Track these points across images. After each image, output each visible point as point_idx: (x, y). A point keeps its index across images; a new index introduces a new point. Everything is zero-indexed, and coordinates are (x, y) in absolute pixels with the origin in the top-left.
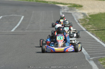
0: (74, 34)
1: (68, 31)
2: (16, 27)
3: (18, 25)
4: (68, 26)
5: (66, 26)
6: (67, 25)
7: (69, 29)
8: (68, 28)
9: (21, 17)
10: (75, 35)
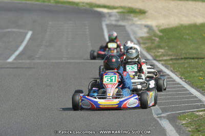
0: (150, 82)
1: (134, 74)
2: (17, 53)
3: (21, 48)
4: (135, 63)
5: (131, 62)
6: (133, 59)
7: (137, 70)
8: (135, 68)
9: (26, 34)
10: (152, 84)
